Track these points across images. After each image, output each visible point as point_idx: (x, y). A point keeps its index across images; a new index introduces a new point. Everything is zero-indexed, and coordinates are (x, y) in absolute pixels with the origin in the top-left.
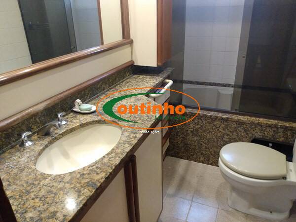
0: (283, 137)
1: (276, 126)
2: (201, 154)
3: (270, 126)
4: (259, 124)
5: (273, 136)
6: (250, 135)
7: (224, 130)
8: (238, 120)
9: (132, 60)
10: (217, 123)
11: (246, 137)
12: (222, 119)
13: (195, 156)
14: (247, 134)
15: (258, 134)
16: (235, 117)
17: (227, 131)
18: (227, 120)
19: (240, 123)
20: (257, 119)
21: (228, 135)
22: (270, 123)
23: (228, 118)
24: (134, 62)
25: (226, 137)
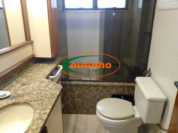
0: (128, 92)
1: (123, 86)
2: (84, 109)
3: (120, 87)
4: (115, 86)
5: (122, 92)
6: (110, 93)
7: (96, 92)
8: (103, 85)
9: (33, 54)
10: (92, 88)
11: (109, 94)
12: (94, 85)
13: (80, 111)
14: (109, 92)
15: (115, 92)
16: (101, 84)
17: (97, 92)
18: (97, 86)
19: (104, 87)
20: (113, 83)
21: (98, 95)
22: (120, 85)
23: (97, 85)
24: (35, 56)
25: (97, 96)
